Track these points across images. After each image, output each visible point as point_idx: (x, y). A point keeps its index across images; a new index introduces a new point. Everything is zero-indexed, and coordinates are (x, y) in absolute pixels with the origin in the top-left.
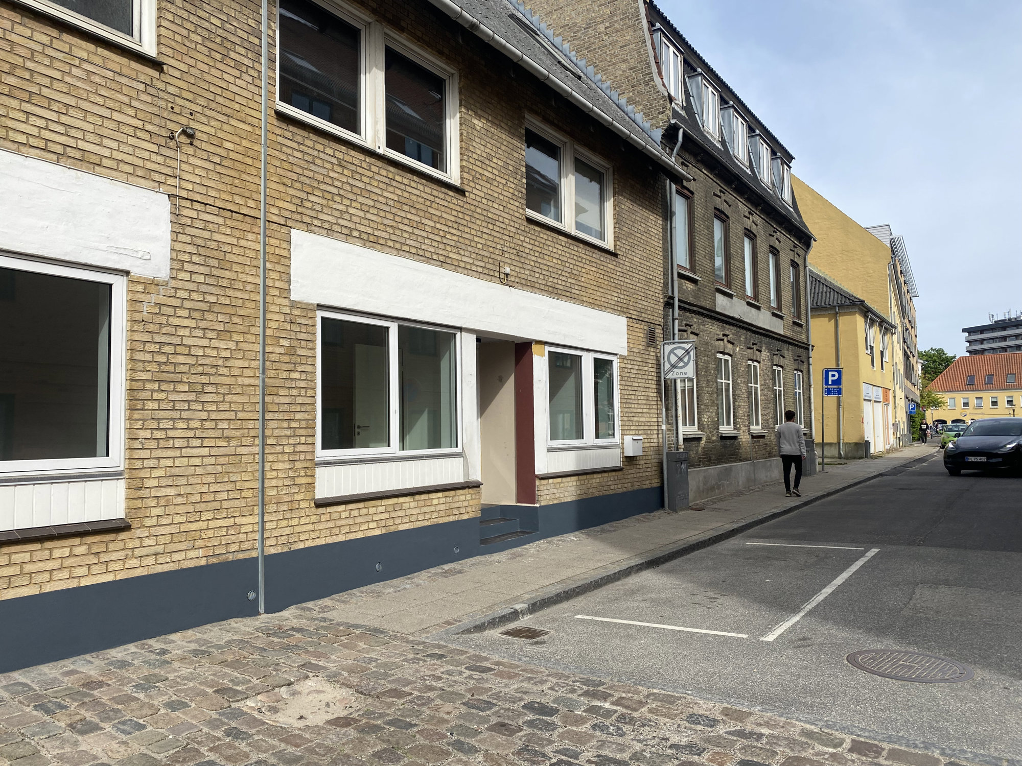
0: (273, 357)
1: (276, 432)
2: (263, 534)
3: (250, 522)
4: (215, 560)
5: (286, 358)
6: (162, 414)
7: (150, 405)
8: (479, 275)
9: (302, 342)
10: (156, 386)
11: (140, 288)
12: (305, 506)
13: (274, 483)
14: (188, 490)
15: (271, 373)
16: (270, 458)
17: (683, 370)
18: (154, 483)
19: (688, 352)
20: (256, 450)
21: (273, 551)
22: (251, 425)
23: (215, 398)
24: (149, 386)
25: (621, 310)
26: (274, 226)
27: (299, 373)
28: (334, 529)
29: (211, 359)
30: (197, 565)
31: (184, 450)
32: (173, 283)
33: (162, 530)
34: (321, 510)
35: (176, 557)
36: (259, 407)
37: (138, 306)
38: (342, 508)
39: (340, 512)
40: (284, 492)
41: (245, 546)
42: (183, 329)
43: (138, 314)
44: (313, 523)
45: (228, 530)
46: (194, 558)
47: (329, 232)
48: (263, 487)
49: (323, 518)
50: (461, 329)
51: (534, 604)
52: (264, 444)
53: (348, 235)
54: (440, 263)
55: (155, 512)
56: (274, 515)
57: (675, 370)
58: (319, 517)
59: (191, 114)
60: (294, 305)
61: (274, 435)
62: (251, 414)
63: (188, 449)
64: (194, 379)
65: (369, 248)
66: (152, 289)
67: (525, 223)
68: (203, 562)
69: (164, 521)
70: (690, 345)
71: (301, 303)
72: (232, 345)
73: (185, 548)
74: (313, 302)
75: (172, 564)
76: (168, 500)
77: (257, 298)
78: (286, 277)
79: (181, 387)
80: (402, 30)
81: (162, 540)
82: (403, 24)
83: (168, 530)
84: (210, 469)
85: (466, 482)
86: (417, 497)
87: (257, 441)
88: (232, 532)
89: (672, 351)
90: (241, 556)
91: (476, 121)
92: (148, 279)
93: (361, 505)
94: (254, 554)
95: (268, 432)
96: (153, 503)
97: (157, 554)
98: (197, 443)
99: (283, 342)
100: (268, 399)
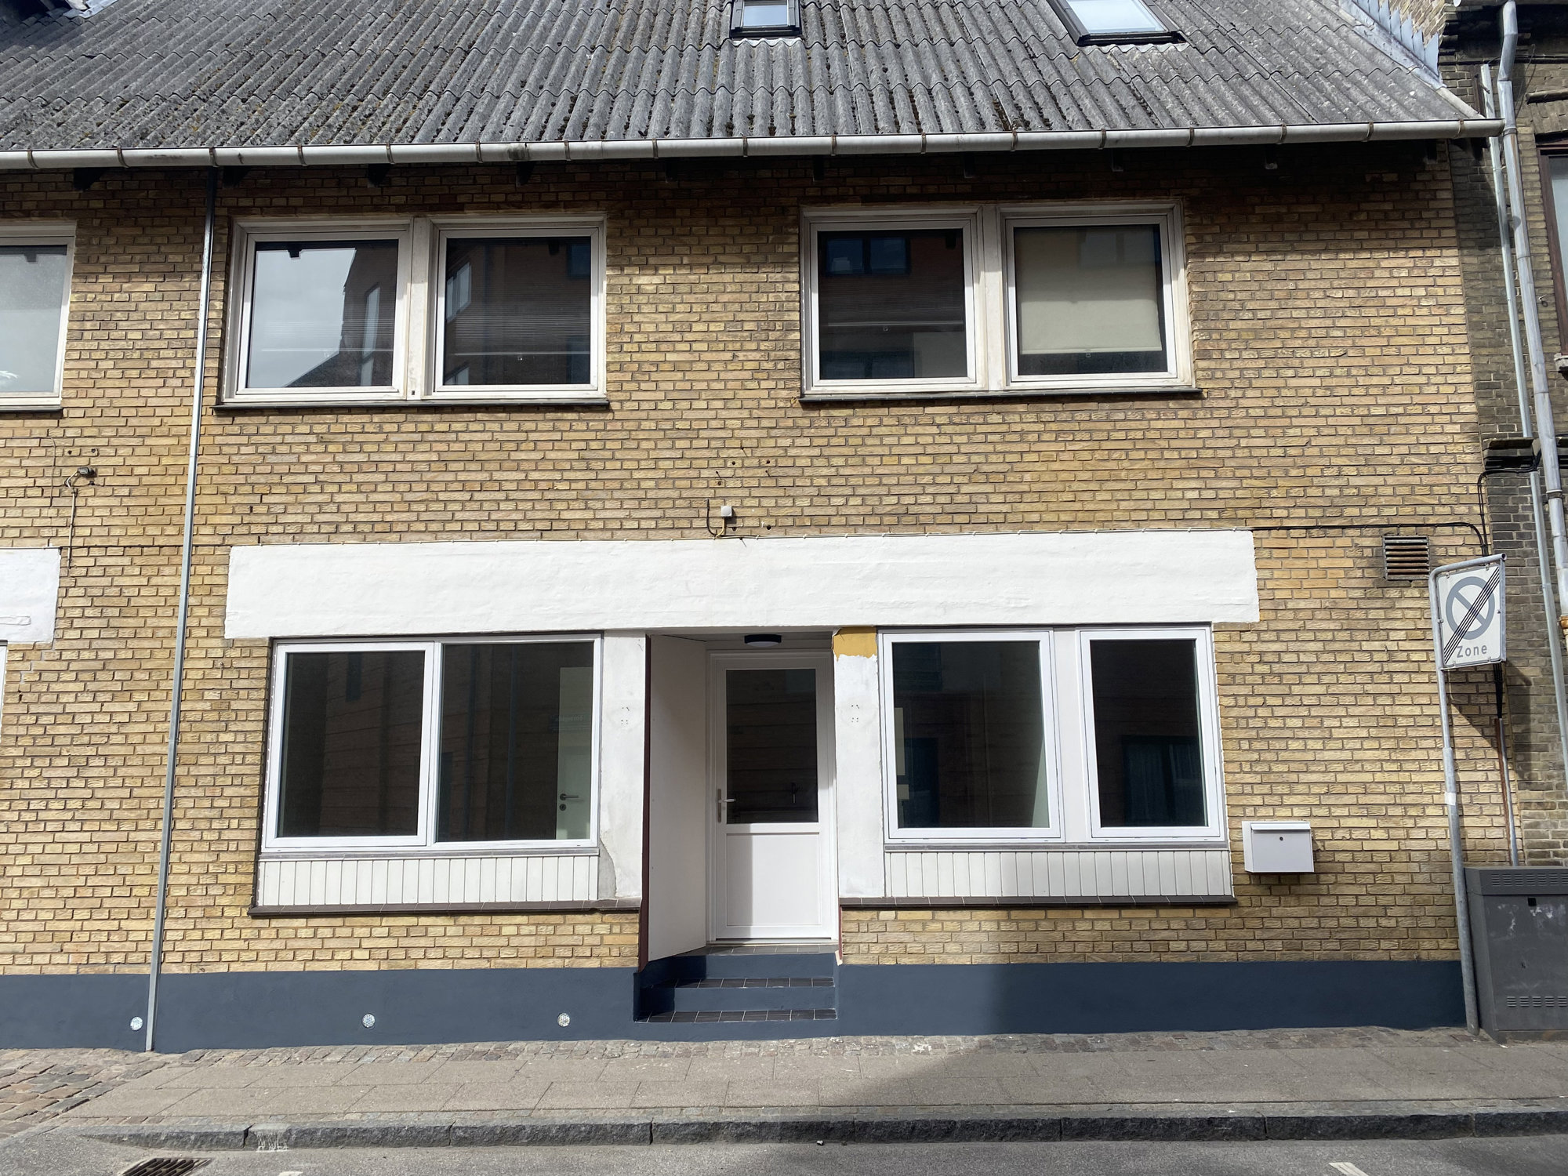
0: (191, 716)
1: (191, 813)
2: (161, 946)
3: (142, 928)
4: (89, 971)
5: (214, 716)
6: (33, 794)
7: (19, 784)
8: (644, 533)
9: (241, 692)
10: (28, 762)
11: (18, 656)
12: (233, 914)
13: (183, 879)
14: (59, 881)
15: (188, 737)
16: (180, 847)
17: (1478, 642)
18: (18, 871)
19: (1487, 590)
20: (159, 836)
21: (175, 970)
22: (152, 804)
23: (103, 772)
24: (19, 763)
25: (1226, 517)
26: (206, 550)
27: (232, 734)
28: (285, 952)
29: (101, 726)
30: (64, 973)
31: (57, 835)
32: (58, 645)
33: (22, 926)
34: (259, 923)
35: (38, 959)
36: (166, 782)
37: (15, 677)
38: (301, 922)
39: (296, 929)
40: (199, 892)
41: (132, 958)
42: (67, 695)
43: (13, 685)
44: (245, 940)
45: (109, 935)
46: (61, 965)
47: (298, 536)
48: (166, 885)
49: (264, 934)
50: (602, 633)
51: (303, 1133)
52: (171, 830)
53: (333, 533)
54: (539, 533)
55: (16, 904)
56: (180, 921)
57: (1464, 642)
58: (256, 931)
59: (93, 451)
60: (232, 644)
61: (188, 816)
62: (154, 790)
63: (64, 834)
64: (75, 751)
65: (374, 542)
66: (32, 655)
67: (799, 412)
68: (72, 970)
69: (25, 915)
70: (1493, 569)
71: (241, 640)
72: (132, 707)
73: (49, 950)
74: (261, 636)
75: (32, 967)
76: (32, 892)
77: (173, 645)
78: (219, 610)
79: (58, 762)
80: (460, 208)
81: (22, 937)
82: (461, 199)
83: (30, 926)
84: (89, 858)
85: (599, 902)
86: (463, 920)
87: (161, 825)
88: (114, 937)
89: (1454, 593)
90: (126, 970)
91: (643, 280)
92: (27, 645)
93: (338, 921)
94: (146, 970)
95: (177, 813)
96: (16, 894)
97: (14, 953)
98: (76, 826)
99: (208, 695)
100: (179, 771)
